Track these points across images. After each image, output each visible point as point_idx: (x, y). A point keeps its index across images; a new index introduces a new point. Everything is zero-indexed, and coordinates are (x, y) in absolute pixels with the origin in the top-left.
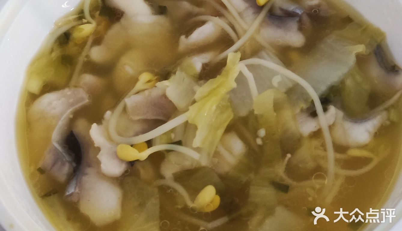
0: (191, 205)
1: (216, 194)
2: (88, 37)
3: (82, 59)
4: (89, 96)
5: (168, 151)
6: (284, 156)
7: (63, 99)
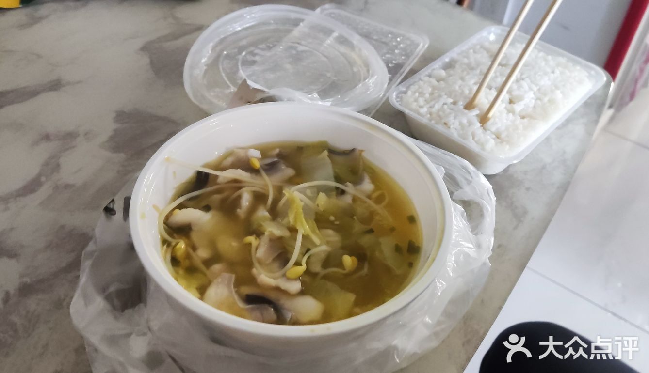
1: (351, 257)
2: (187, 249)
4: (231, 273)
6: (354, 219)
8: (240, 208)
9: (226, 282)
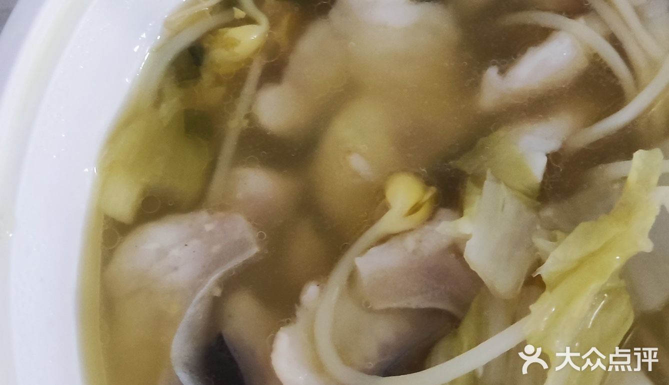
2: (249, 61)
3: (235, 124)
4: (261, 236)
7: (195, 243)
8: (502, 72)
9: (216, 249)
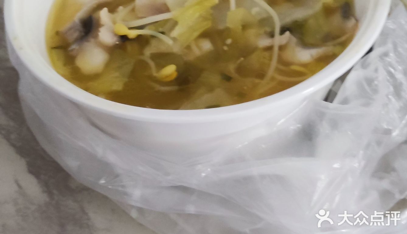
0: (155, 74)
5: (153, 37)
6: (238, 58)
